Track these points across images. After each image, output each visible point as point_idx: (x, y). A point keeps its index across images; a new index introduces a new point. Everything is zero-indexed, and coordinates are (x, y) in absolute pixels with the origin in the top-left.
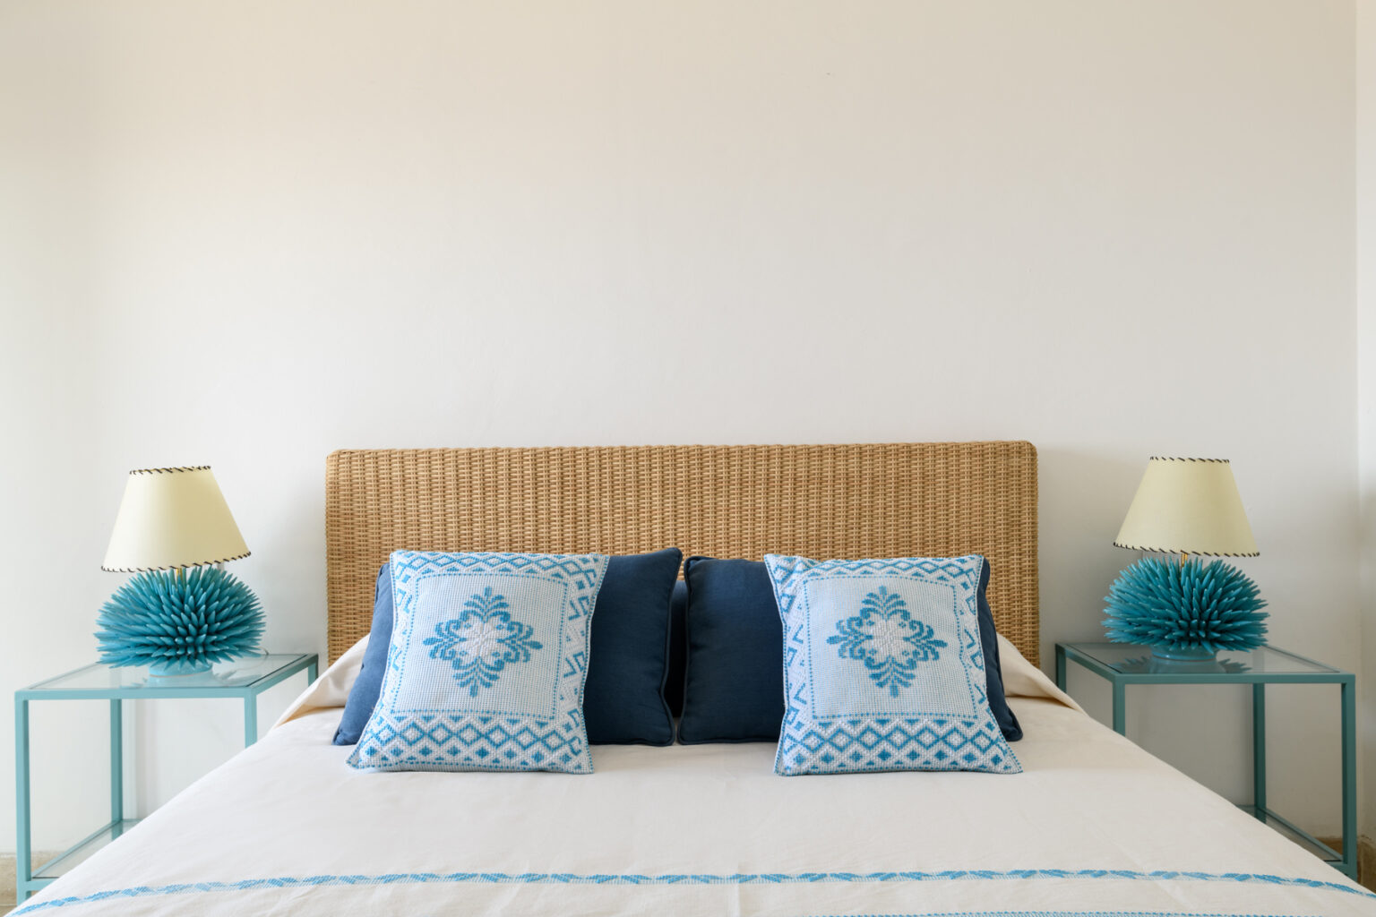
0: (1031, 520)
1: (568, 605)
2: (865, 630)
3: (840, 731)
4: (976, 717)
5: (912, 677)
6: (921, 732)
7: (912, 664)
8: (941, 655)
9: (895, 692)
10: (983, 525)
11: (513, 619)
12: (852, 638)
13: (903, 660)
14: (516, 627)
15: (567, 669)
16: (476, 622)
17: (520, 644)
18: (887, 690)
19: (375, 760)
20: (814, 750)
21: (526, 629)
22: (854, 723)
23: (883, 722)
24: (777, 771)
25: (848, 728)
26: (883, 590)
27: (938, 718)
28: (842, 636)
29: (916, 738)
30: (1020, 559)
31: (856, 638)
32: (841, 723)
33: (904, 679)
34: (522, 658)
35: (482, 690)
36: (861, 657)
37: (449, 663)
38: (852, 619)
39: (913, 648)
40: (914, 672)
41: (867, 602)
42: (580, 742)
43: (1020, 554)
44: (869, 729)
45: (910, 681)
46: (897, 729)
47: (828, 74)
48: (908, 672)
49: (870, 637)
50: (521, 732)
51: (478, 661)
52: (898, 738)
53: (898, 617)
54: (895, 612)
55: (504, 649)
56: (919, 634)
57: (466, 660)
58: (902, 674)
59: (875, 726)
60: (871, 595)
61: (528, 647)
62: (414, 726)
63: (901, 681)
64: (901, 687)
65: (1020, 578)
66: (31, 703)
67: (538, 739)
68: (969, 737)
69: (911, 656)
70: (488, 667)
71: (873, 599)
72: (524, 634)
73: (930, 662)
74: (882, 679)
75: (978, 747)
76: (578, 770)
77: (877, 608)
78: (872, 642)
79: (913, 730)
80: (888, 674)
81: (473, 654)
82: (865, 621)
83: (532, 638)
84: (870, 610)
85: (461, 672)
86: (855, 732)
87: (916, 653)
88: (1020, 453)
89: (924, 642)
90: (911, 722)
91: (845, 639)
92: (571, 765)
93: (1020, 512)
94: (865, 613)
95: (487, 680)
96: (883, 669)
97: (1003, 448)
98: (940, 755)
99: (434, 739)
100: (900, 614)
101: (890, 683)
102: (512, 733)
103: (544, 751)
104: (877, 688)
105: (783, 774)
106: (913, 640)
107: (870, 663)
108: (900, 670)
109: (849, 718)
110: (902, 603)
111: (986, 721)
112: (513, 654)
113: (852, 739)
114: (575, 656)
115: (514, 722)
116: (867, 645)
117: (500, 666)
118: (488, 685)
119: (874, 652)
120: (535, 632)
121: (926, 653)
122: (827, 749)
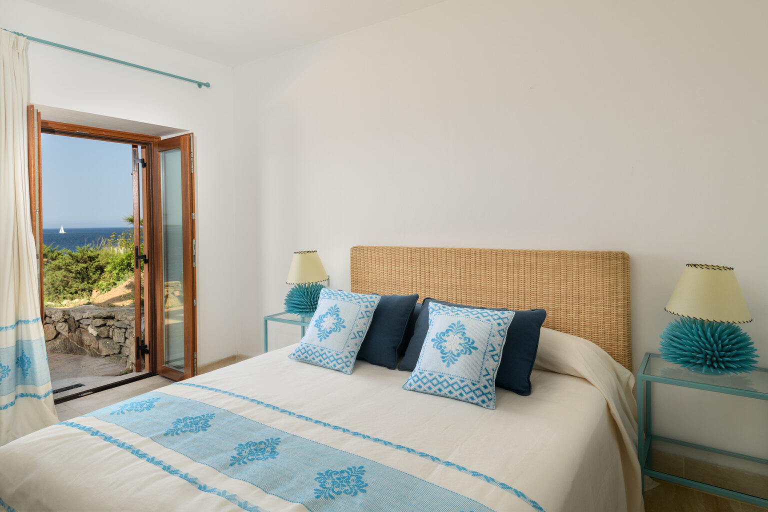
0: (623, 291)
1: (360, 313)
2: (445, 338)
3: (425, 377)
4: (479, 382)
5: (457, 360)
6: (454, 383)
7: (459, 355)
8: (472, 353)
9: (448, 365)
10: (597, 291)
11: (339, 317)
12: (439, 340)
13: (456, 353)
14: (339, 319)
15: (353, 336)
16: (329, 316)
17: (339, 325)
18: (446, 363)
19: (294, 357)
20: (415, 382)
21: (342, 321)
22: (430, 375)
23: (441, 376)
24: (403, 387)
25: (428, 376)
26: (459, 322)
27: (461, 379)
28: (436, 339)
29: (452, 385)
30: (617, 309)
31: (440, 340)
32: (426, 374)
33: (453, 361)
34: (338, 330)
35: (323, 340)
36: (440, 349)
37: (318, 329)
38: (442, 333)
39: (462, 348)
40: (458, 358)
41: (450, 326)
42: (351, 363)
43: (617, 307)
44: (435, 378)
45: (455, 362)
46: (445, 380)
47: (531, 88)
48: (456, 358)
49: (446, 341)
50: (331, 356)
51: (325, 329)
52: (445, 384)
53: (460, 335)
54: (459, 332)
55: (333, 327)
56: (467, 343)
57: (322, 329)
58: (453, 358)
59: (438, 377)
60: (453, 324)
61: (341, 327)
62: (304, 348)
63: (451, 361)
64: (451, 364)
65: (617, 318)
66: (268, 321)
67: (335, 360)
68: (473, 390)
69: (459, 352)
70: (327, 332)
71: (453, 326)
72: (341, 322)
73: (467, 355)
74: (445, 359)
75: (476, 395)
76: (346, 373)
77: (453, 329)
78: (446, 343)
79: (451, 382)
80: (447, 358)
81: (324, 327)
82: (446, 334)
83: (344, 324)
84: (450, 330)
85: (320, 332)
86: (430, 378)
87: (462, 351)
88: (617, 258)
89: (468, 346)
90: (451, 379)
91: (437, 340)
92: (344, 370)
93: (617, 286)
94: (447, 331)
95: (325, 336)
96: (446, 355)
97: (607, 255)
98: (461, 395)
99: (308, 354)
100: (461, 333)
101: (447, 361)
102: (328, 356)
103: (337, 364)
104: (442, 362)
105: (405, 389)
106: (463, 345)
107: (442, 352)
108: (453, 356)
109: (429, 372)
110: (464, 329)
111: (484, 384)
112: (336, 329)
113: (429, 381)
114: (358, 332)
115: (329, 352)
116: (443, 344)
117: (330, 332)
118: (325, 338)
119: (445, 347)
120: (345, 322)
121: (466, 351)
122: (420, 382)
